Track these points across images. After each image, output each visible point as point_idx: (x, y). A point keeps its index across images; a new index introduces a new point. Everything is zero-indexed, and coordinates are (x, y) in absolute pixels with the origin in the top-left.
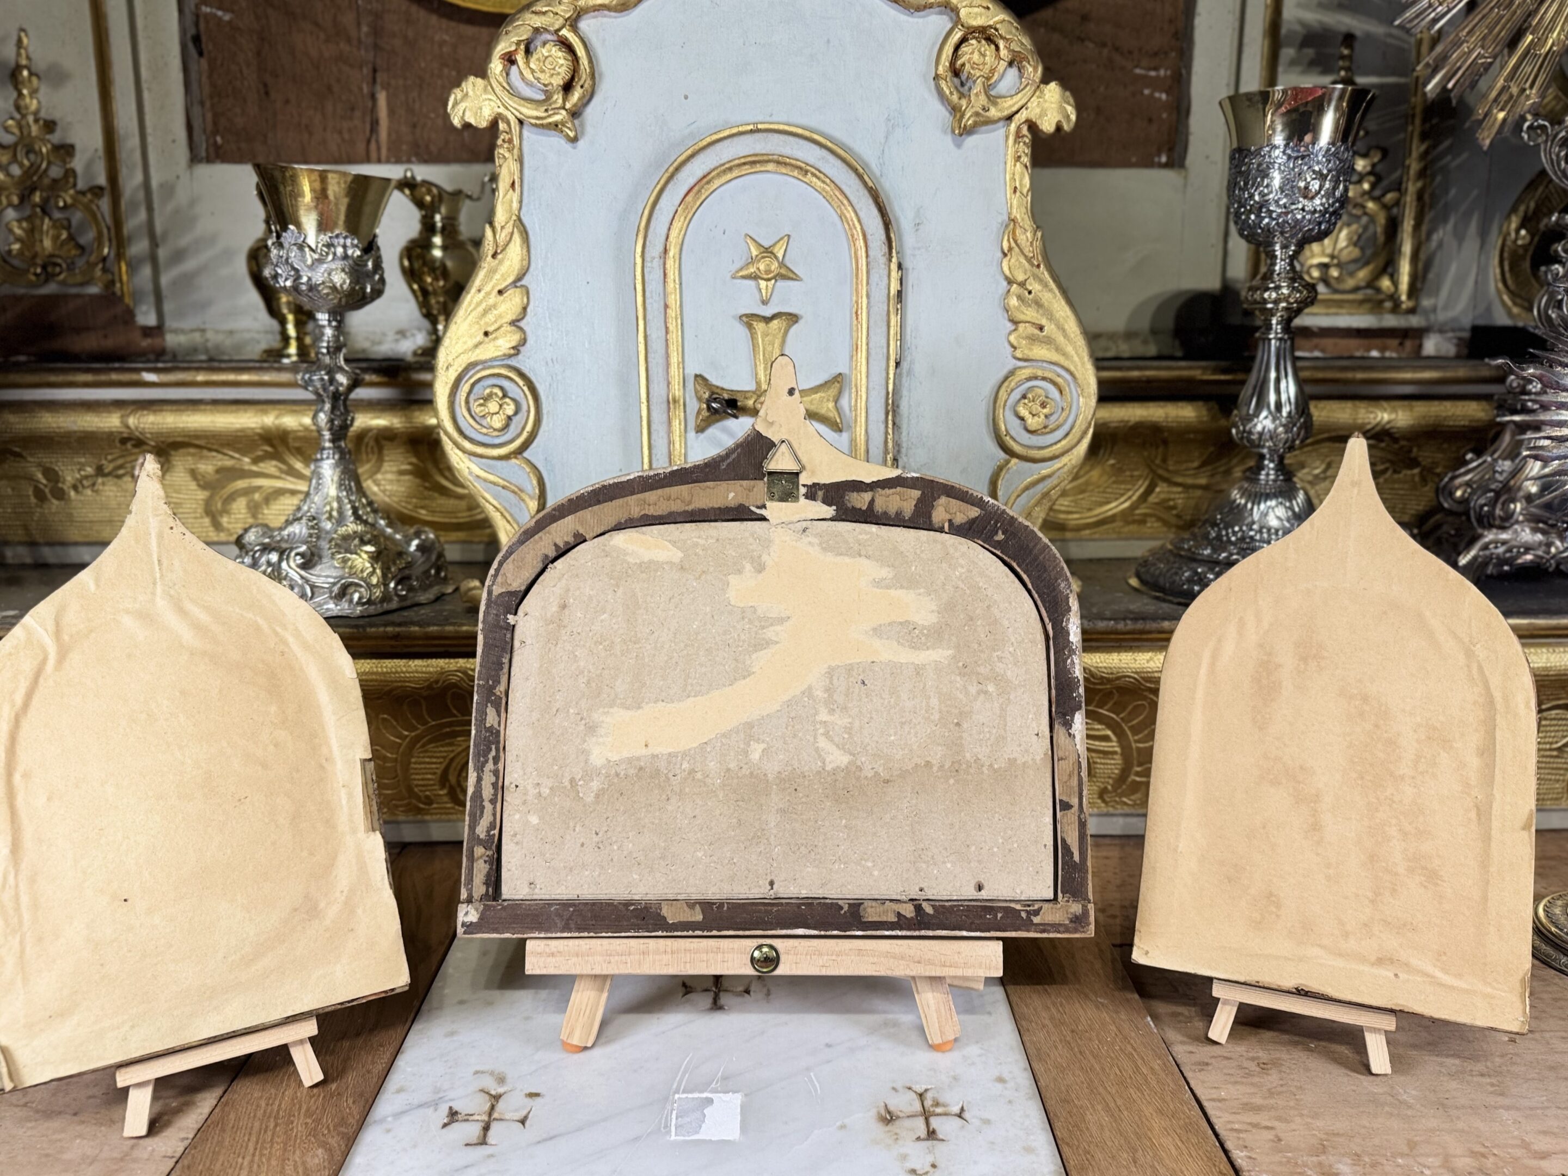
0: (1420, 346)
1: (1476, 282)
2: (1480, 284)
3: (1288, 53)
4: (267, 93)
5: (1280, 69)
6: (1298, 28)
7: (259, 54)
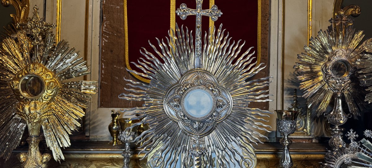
0: (312, 141)
1: (321, 130)
2: (322, 130)
3: (285, 92)
4: (112, 95)
5: (284, 95)
6: (287, 88)
7: (111, 89)
